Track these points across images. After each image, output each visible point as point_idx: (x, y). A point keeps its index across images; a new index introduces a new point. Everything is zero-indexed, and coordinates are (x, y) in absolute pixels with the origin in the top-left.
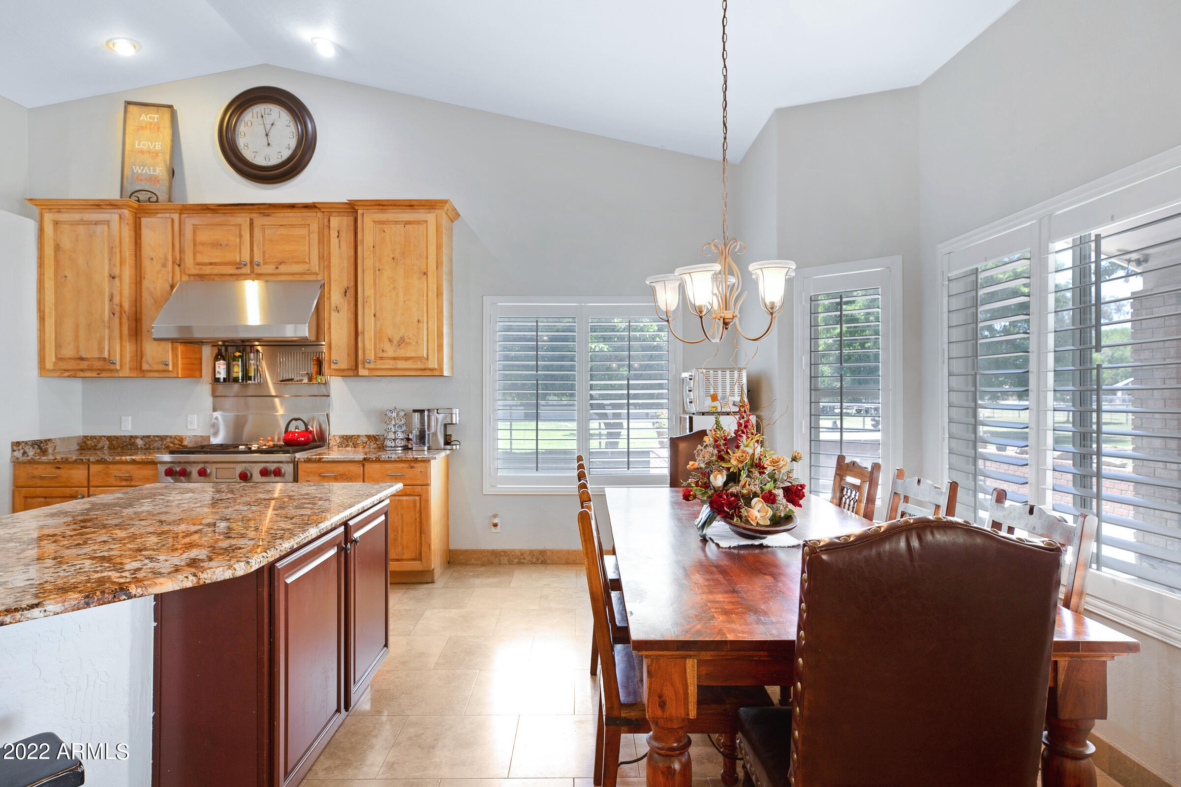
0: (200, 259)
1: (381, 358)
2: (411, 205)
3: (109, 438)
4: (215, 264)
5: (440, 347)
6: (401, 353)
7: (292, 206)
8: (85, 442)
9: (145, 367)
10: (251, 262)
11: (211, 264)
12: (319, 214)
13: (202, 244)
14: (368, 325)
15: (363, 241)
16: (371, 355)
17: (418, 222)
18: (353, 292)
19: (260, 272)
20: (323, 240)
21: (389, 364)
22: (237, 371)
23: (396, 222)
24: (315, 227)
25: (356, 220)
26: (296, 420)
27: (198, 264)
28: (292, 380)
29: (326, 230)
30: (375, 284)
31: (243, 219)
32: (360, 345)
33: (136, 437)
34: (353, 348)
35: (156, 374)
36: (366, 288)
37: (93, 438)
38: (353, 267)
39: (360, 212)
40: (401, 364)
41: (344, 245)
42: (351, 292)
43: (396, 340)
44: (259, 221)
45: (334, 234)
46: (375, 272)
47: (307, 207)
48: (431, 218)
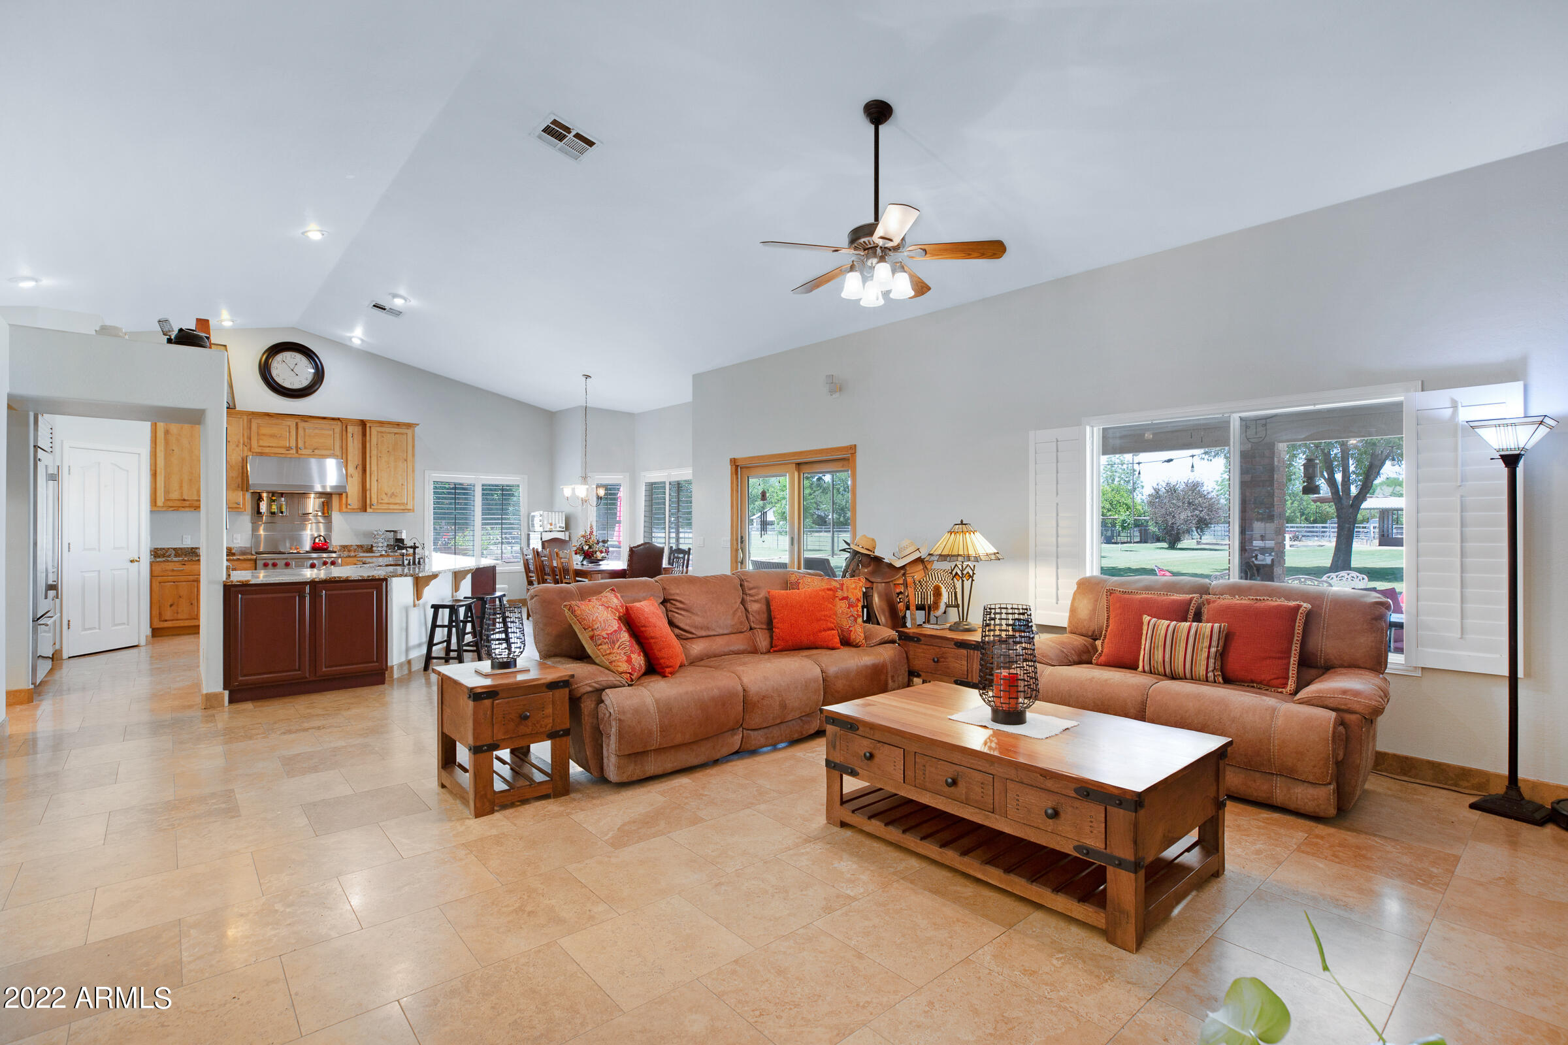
0: (262, 443)
1: (381, 503)
2: (398, 425)
4: (272, 447)
6: (392, 501)
7: (324, 418)
10: (295, 447)
11: (269, 447)
12: (340, 424)
13: (264, 435)
14: (372, 485)
15: (370, 441)
16: (374, 501)
17: (402, 434)
18: (362, 468)
19: (302, 453)
20: (343, 438)
21: (386, 506)
22: (274, 508)
23: (390, 433)
24: (337, 430)
25: (365, 430)
26: (320, 536)
27: (260, 446)
28: (309, 514)
29: (345, 433)
30: (377, 464)
31: (291, 423)
32: (368, 496)
36: (371, 466)
38: (361, 454)
39: (368, 425)
40: (392, 507)
41: (356, 442)
42: (360, 467)
43: (389, 494)
44: (301, 425)
45: (350, 435)
46: (377, 458)
47: (333, 419)
48: (409, 432)
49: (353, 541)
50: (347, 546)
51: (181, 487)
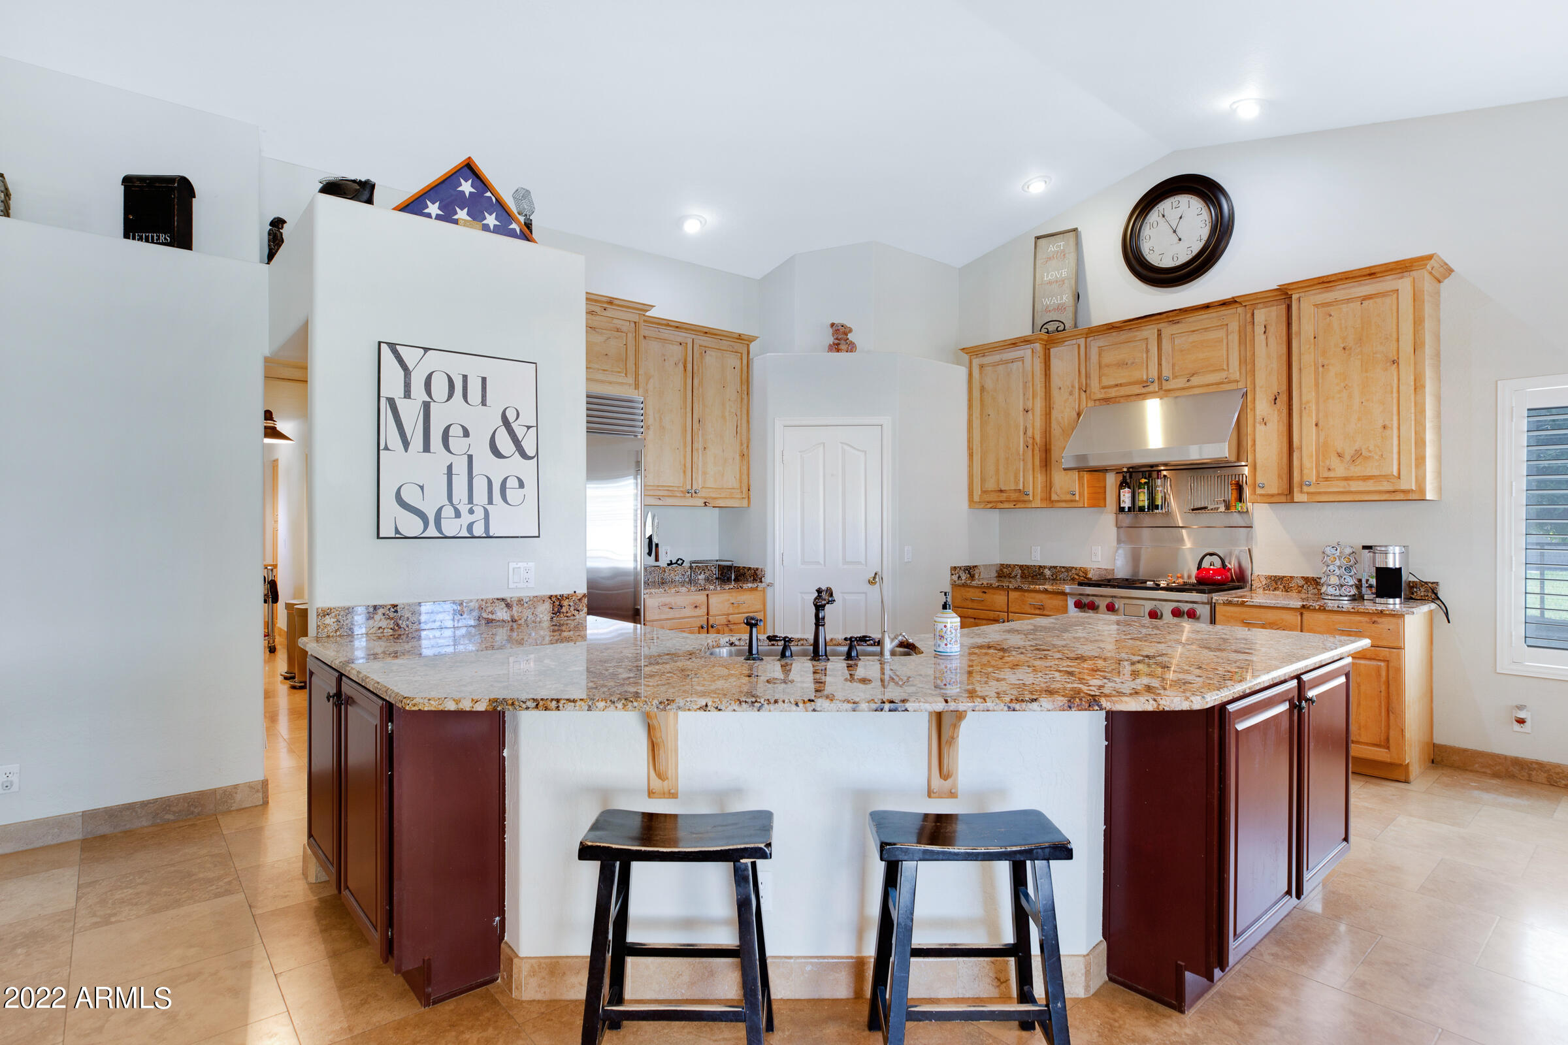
0: (1106, 381)
1: (1327, 479)
2: (1371, 274)
3: (1021, 567)
4: (1121, 385)
5: (1420, 460)
6: (1356, 470)
7: (1207, 307)
8: (1001, 570)
9: (1054, 497)
10: (1159, 378)
11: (1117, 385)
12: (1240, 310)
13: (1108, 366)
14: (1307, 438)
15: (1299, 333)
16: (1311, 475)
17: (1383, 294)
18: (1287, 398)
19: (1169, 387)
20: (1246, 339)
21: (1340, 486)
22: (1143, 499)
23: (1349, 300)
24: (1234, 326)
25: (1289, 308)
26: (1211, 554)
27: (1104, 388)
28: (1205, 508)
29: (1249, 328)
30: (1317, 385)
31: (1150, 332)
32: (1296, 463)
33: (1045, 567)
34: (1285, 467)
35: (1064, 505)
36: (1304, 390)
37: (1008, 566)
38: (1285, 368)
39: (1295, 297)
40: (1355, 486)
41: (1272, 340)
42: (1283, 398)
43: (1349, 453)
44: (1168, 330)
45: (1259, 330)
46: (1316, 369)
47: (1224, 304)
48: (1404, 285)
49: (1296, 567)
50: (1282, 578)
51: (997, 471)
